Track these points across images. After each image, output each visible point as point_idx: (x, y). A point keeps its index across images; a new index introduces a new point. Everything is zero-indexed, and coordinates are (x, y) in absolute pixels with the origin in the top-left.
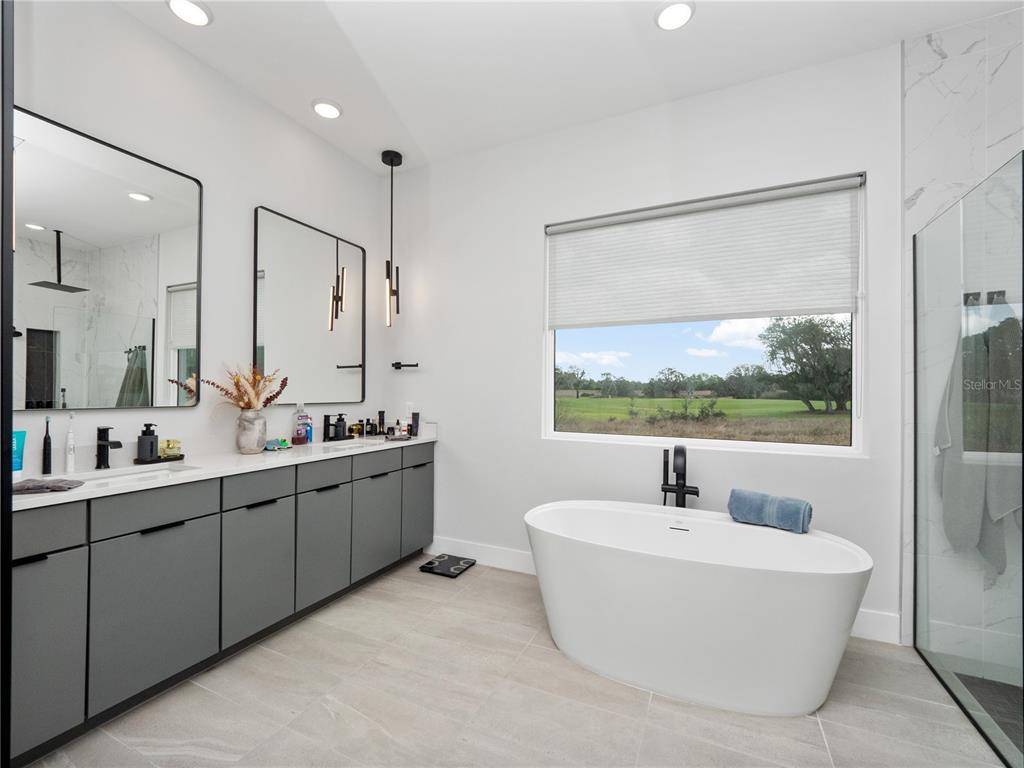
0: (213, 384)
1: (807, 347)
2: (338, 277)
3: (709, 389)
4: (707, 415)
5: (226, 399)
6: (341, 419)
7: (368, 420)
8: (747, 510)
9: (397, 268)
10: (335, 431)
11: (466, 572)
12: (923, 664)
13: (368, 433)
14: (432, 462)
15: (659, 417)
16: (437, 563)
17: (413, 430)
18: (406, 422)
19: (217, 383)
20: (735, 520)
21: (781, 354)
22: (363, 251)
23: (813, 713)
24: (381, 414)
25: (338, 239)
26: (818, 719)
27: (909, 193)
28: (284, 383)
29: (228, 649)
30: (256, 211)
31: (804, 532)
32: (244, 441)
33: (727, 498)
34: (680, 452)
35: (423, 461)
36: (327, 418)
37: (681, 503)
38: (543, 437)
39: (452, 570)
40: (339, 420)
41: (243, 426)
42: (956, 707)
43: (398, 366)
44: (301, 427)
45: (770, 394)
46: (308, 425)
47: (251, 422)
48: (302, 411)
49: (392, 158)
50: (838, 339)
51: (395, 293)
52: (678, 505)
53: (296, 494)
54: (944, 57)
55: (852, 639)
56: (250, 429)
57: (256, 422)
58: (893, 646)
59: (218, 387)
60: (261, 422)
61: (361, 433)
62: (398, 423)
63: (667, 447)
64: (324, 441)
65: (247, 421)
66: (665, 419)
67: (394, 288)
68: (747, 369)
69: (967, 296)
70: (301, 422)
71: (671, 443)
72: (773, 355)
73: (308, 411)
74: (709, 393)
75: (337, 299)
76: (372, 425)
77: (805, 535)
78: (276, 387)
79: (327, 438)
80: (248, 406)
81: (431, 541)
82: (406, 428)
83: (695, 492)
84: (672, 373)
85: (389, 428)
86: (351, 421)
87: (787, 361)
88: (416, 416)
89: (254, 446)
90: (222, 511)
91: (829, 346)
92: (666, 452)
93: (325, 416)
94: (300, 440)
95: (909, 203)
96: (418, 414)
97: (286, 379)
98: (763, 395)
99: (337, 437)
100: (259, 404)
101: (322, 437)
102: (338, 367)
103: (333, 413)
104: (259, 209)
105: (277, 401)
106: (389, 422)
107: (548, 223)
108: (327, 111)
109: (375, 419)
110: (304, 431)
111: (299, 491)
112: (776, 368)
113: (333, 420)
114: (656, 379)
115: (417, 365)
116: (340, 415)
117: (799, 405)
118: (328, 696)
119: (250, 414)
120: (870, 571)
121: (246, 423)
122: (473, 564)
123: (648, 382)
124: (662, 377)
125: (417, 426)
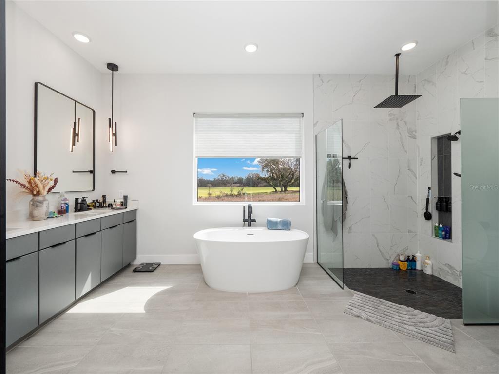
0: (16, 182)
1: (274, 166)
2: (75, 123)
3: (239, 183)
4: (240, 194)
5: (24, 190)
6: (84, 200)
7: (97, 200)
8: (272, 225)
9: (116, 123)
10: (81, 206)
11: (158, 269)
12: (319, 266)
13: (97, 206)
14: (135, 220)
15: (221, 195)
16: (141, 267)
17: (124, 204)
18: (119, 200)
19: (19, 181)
20: (268, 229)
21: (265, 169)
22: (94, 111)
23: (295, 286)
24: (104, 197)
25: (76, 101)
26: (297, 287)
27: (315, 122)
28: (56, 181)
29: (42, 324)
30: (36, 85)
31: (289, 230)
32: (36, 213)
33: (266, 221)
34: (250, 207)
35: (131, 219)
36: (77, 200)
37: (250, 225)
38: (193, 204)
39: (150, 268)
40: (82, 200)
41: (35, 205)
42: (328, 276)
43: (114, 172)
44: (63, 205)
45: (261, 185)
46: (67, 204)
47: (41, 202)
48: (64, 196)
49: (113, 67)
50: (284, 164)
51: (115, 135)
52: (248, 226)
53: (75, 239)
54: (323, 82)
55: (304, 264)
56: (40, 207)
57: (44, 202)
58: (312, 263)
59: (19, 183)
60: (47, 202)
61: (94, 207)
62: (115, 201)
63: (244, 205)
64: (75, 212)
65: (38, 202)
66: (224, 196)
67: (114, 132)
68: (253, 175)
69: (328, 155)
70: (63, 202)
71: (246, 204)
72: (263, 169)
73: (67, 196)
74: (238, 184)
75: (75, 135)
76: (99, 202)
77: (289, 231)
78: (52, 183)
79: (77, 210)
80: (38, 194)
81: (135, 258)
82: (120, 204)
83: (255, 221)
84: (224, 176)
85: (109, 204)
86: (89, 201)
87: (268, 171)
88: (126, 198)
89: (44, 216)
90: (39, 250)
91: (282, 166)
92: (244, 207)
93: (76, 199)
94: (62, 212)
95: (315, 125)
96: (127, 196)
97: (57, 179)
98: (259, 185)
99: (81, 210)
100: (45, 193)
101: (74, 210)
102: (73, 172)
103: (80, 196)
104: (38, 84)
105: (53, 191)
106: (109, 200)
107: (194, 112)
108: (81, 39)
109: (101, 200)
110: (65, 207)
111: (76, 237)
112: (264, 175)
113: (80, 201)
114: (217, 179)
115: (126, 172)
116: (84, 198)
117: (272, 190)
118: (112, 329)
119: (40, 198)
120: (308, 239)
121: (37, 203)
122: (160, 265)
123: (213, 180)
124: (220, 177)
125: (127, 203)
